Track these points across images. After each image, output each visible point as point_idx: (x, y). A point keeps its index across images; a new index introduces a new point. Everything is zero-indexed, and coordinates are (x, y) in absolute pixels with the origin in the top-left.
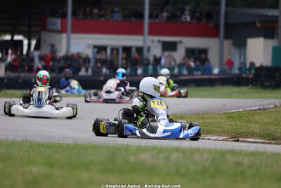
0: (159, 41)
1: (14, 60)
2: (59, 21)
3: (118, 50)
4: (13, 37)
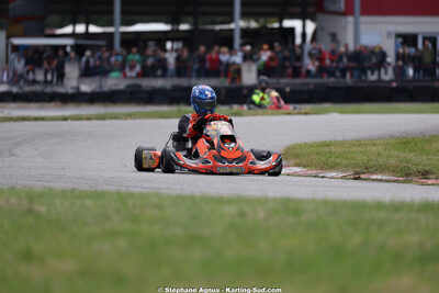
1: (270, 59)
4: (281, 23)
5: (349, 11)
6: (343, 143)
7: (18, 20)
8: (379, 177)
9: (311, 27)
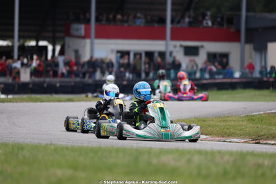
0: (181, 46)
3: (140, 54)
5: (87, 36)
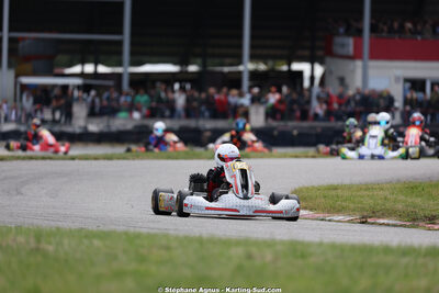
2: (350, 41)
4: (289, 65)
5: (357, 55)
6: (349, 187)
7: (27, 59)
8: (386, 221)
9: (319, 70)
